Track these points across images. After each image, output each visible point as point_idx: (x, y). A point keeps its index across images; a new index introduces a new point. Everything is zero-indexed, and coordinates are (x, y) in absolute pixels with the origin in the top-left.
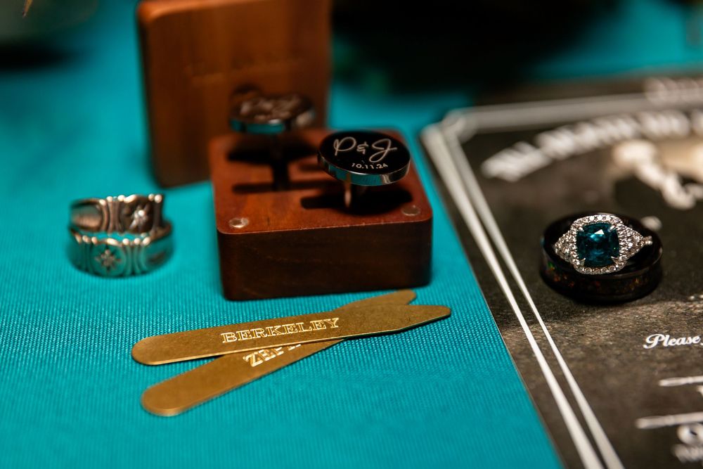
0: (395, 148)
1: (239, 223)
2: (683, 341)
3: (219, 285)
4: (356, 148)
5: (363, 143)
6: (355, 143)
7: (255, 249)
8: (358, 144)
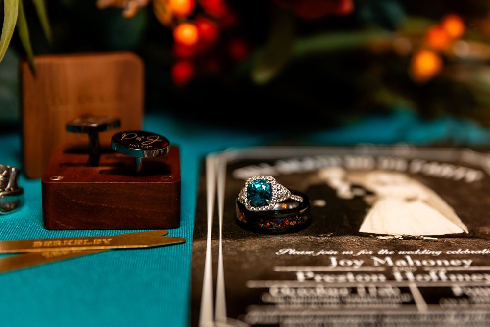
0: (161, 140)
1: (57, 178)
2: (303, 253)
3: (41, 218)
4: (136, 138)
5: (141, 136)
6: (136, 135)
7: (64, 194)
8: (138, 136)
